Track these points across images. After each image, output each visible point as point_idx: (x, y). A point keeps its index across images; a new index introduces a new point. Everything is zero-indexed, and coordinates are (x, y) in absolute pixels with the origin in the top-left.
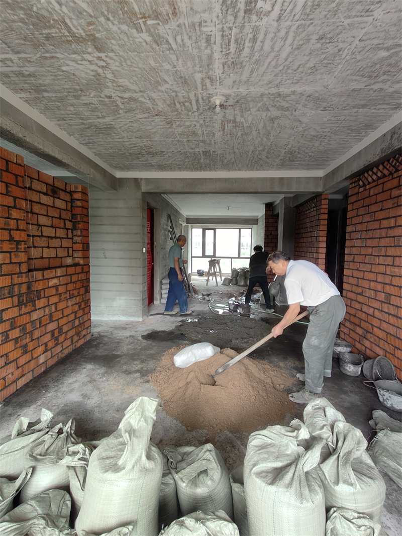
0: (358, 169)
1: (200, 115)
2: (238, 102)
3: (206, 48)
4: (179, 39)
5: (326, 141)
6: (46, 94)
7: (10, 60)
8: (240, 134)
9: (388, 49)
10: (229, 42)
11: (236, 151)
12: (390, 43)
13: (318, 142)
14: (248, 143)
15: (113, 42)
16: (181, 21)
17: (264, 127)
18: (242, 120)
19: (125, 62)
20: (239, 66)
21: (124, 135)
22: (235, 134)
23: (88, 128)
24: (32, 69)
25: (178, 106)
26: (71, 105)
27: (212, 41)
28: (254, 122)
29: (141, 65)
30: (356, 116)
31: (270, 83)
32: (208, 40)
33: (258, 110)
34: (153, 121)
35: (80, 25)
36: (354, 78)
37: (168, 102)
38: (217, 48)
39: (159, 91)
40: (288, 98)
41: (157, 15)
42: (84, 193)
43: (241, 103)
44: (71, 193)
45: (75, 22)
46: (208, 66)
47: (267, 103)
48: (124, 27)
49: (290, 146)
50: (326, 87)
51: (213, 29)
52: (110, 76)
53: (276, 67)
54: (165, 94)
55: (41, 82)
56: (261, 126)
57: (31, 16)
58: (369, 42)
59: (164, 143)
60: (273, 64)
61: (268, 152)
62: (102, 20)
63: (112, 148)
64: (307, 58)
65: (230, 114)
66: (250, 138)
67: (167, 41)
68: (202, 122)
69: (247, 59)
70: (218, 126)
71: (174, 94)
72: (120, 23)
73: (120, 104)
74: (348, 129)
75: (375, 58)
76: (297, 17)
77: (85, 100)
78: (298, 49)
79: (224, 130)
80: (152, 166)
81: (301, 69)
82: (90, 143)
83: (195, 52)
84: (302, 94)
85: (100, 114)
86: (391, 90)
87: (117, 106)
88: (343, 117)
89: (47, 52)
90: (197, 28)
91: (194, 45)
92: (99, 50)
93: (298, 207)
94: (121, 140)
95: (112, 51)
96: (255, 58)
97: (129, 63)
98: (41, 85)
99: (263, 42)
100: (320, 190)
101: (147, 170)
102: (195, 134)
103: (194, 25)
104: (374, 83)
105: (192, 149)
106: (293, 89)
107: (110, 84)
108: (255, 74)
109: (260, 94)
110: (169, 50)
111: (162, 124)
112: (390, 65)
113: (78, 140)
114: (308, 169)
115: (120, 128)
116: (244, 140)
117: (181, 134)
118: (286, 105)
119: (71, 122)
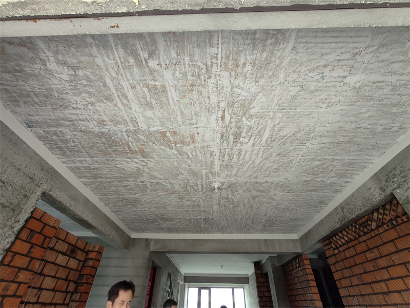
0: (327, 234)
1: (204, 194)
2: (229, 186)
3: (210, 157)
4: (194, 153)
5: (294, 212)
6: (100, 180)
7: (86, 161)
8: (231, 206)
9: (319, 161)
10: (224, 155)
11: (229, 218)
12: (320, 158)
13: (289, 213)
14: (238, 213)
15: (154, 153)
16: (196, 145)
17: (249, 202)
18: (233, 197)
19: (159, 163)
20: (230, 167)
21: (146, 206)
22: (228, 206)
23: (121, 201)
24: (97, 166)
25: (189, 188)
26: (115, 186)
27: (214, 154)
28: (241, 199)
29: (168, 165)
30: (311, 196)
31: (250, 176)
32: (212, 154)
33: (244, 191)
34: (169, 197)
35: (137, 145)
36: (303, 174)
37: (182, 186)
38: (217, 158)
39: (177, 179)
40: (263, 185)
41: (183, 142)
42: (100, 253)
43: (232, 187)
44: (87, 253)
45: (134, 144)
46: (211, 166)
47: (250, 187)
48: (163, 147)
49: (268, 215)
50: (287, 179)
51: (215, 149)
52: (147, 170)
53: (253, 167)
54: (181, 181)
55: (100, 172)
56: (246, 202)
57: (110, 141)
58: (307, 157)
59: (175, 212)
60: (252, 166)
61: (253, 220)
62: (151, 144)
63: (134, 215)
64: (272, 164)
65: (224, 193)
66: (239, 209)
67: (187, 154)
68: (204, 198)
69: (235, 163)
70: (215, 201)
71: (187, 181)
72: (160, 145)
73: (148, 186)
74: (308, 205)
75: (313, 165)
76: (263, 145)
77: (125, 183)
78: (266, 159)
79: (219, 204)
80: (163, 228)
81: (269, 169)
82: (119, 211)
83: (203, 159)
84: (272, 183)
85: (133, 192)
86: (329, 182)
87: (147, 187)
88: (302, 197)
89: (111, 157)
90: (205, 148)
91: (203, 156)
92: (144, 157)
93: (283, 266)
94: (143, 209)
95: (152, 158)
96: (240, 163)
97: (161, 164)
98: (99, 174)
99: (244, 155)
100: (299, 251)
101: (158, 232)
102: (198, 206)
103: (203, 147)
104: (317, 178)
105: (196, 216)
106: (266, 180)
107: (145, 175)
108: (240, 171)
109: (244, 182)
110: (187, 158)
111: (175, 199)
112: (323, 168)
113: (111, 209)
114: (284, 233)
115: (145, 201)
116: (234, 211)
117: (188, 206)
118: (262, 189)
119: (110, 197)
